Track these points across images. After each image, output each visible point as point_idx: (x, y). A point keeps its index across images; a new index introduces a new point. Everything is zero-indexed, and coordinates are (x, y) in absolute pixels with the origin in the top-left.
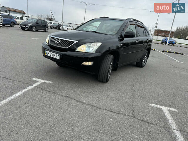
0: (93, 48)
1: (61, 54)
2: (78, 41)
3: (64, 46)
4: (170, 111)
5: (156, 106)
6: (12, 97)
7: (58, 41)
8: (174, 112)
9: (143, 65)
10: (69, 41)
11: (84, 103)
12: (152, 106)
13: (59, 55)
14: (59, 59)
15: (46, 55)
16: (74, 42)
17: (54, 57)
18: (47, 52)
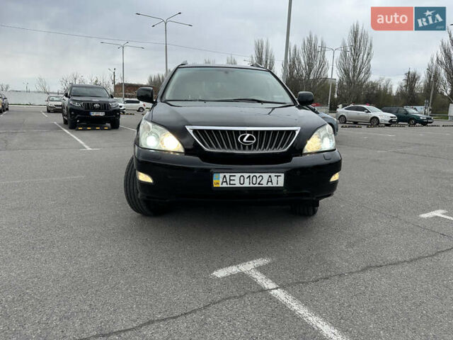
2: (300, 128)
7: (250, 138)
10: (282, 131)
13: (283, 175)
14: (282, 185)
15: (221, 186)
16: (294, 132)
17: (259, 184)
18: (225, 176)
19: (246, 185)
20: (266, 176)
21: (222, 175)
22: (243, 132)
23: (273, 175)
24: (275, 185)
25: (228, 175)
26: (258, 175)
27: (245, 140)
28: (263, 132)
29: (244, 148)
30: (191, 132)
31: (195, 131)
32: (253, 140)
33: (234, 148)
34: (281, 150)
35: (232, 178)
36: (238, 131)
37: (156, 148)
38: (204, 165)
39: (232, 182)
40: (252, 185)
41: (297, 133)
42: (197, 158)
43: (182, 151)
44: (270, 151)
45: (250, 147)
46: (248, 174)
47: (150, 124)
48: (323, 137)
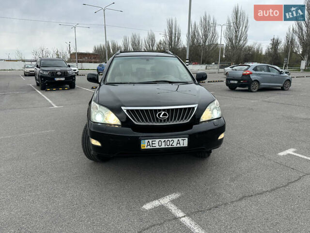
2: (198, 105)
3: (181, 120)
7: (165, 115)
10: (186, 109)
13: (187, 139)
14: (187, 146)
15: (146, 148)
16: (194, 108)
17: (171, 145)
18: (149, 142)
19: (163, 146)
20: (176, 140)
21: (147, 141)
22: (160, 110)
23: (180, 139)
24: (182, 145)
25: (150, 141)
26: (170, 140)
27: (161, 116)
28: (172, 110)
29: (161, 121)
30: (125, 111)
31: (128, 111)
32: (167, 116)
33: (154, 121)
34: (185, 122)
35: (153, 142)
36: (156, 110)
37: (102, 122)
38: (135, 134)
39: (153, 145)
40: (166, 147)
41: (196, 109)
42: (130, 129)
43: (120, 124)
44: (178, 123)
45: (165, 120)
46: (164, 140)
47: (98, 105)
48: (213, 109)
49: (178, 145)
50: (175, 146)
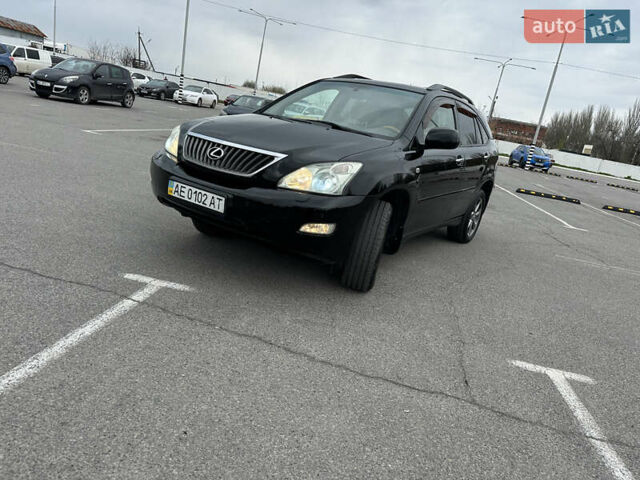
0: (335, 180)
1: (230, 196)
2: (285, 156)
3: (239, 170)
4: (571, 382)
5: (530, 367)
6: (73, 338)
7: (219, 153)
8: (584, 385)
9: (470, 234)
10: (257, 154)
11: (312, 359)
12: (518, 367)
13: (224, 200)
14: (223, 212)
15: (173, 195)
16: (270, 158)
17: (203, 203)
18: (177, 186)
19: (192, 201)
20: (210, 195)
21: (175, 184)
23: (216, 196)
24: (216, 209)
25: (180, 185)
26: (203, 192)
27: (212, 153)
29: (210, 161)
32: (220, 155)
33: (203, 160)
34: (244, 174)
35: (183, 189)
39: (182, 194)
40: (197, 202)
41: (276, 160)
43: (177, 155)
45: (215, 162)
46: (196, 190)
49: (212, 207)
50: (207, 206)
